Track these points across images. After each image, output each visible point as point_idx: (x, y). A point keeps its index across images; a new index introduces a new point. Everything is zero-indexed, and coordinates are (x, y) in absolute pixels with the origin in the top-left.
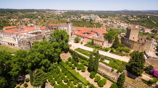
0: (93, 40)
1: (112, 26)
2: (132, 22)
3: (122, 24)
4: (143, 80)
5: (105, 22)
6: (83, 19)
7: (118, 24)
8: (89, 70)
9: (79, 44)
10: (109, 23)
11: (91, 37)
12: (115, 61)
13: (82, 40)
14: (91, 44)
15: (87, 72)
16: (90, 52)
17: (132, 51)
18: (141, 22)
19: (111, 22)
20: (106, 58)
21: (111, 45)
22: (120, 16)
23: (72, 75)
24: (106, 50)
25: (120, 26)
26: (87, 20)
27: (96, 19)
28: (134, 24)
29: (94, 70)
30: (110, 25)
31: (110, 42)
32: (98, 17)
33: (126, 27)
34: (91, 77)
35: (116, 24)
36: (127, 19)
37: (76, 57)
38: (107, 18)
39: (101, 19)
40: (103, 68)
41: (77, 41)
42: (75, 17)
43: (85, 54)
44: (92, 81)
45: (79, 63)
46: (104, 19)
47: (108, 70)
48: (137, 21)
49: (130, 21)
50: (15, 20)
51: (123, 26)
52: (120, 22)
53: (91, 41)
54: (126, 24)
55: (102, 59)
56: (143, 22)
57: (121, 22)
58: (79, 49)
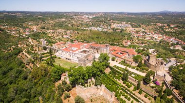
0: (125, 60)
1: (145, 38)
2: (167, 34)
3: (156, 35)
4: (150, 86)
5: (137, 32)
6: (113, 29)
7: (151, 35)
8: (123, 79)
9: (115, 61)
10: (141, 34)
11: (123, 57)
12: (138, 75)
13: (117, 58)
14: (124, 63)
15: (121, 80)
16: (123, 69)
17: (150, 70)
18: (178, 33)
19: (143, 32)
20: (133, 73)
21: (137, 65)
22: (155, 25)
23: (113, 81)
24: (134, 68)
25: (154, 38)
26: (118, 29)
27: (128, 29)
28: (169, 35)
29: (125, 80)
30: (143, 36)
31: (136, 62)
32: (130, 26)
33: (160, 39)
34: (124, 83)
35: (150, 35)
36: (163, 30)
37: (114, 71)
38: (140, 27)
39: (133, 29)
40: (130, 79)
41: (113, 60)
42: (105, 25)
43: (120, 70)
44: (124, 85)
45: (116, 75)
46: (137, 29)
47: (133, 80)
48: (174, 32)
49: (165, 32)
50: (52, 31)
51: (157, 38)
52: (153, 33)
53: (123, 61)
54: (160, 36)
55: (131, 74)
56: (180, 33)
57: (155, 33)
58: (116, 66)
